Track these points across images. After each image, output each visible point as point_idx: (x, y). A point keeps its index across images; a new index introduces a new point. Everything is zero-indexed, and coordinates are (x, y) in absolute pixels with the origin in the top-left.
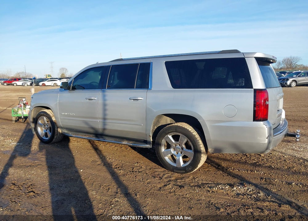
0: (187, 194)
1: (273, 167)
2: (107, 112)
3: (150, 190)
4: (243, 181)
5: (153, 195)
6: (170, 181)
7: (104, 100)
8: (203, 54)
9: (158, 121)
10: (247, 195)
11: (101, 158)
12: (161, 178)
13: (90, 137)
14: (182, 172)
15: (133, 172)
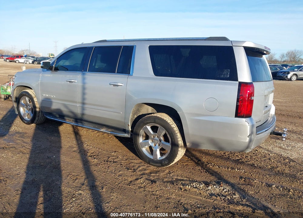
0: (157, 191)
1: (256, 165)
2: (86, 96)
3: (119, 184)
4: (221, 180)
5: (120, 189)
6: (144, 174)
7: (84, 83)
8: (189, 40)
9: (138, 110)
10: (221, 196)
11: (78, 144)
12: (135, 170)
13: (70, 121)
14: (158, 165)
15: (107, 161)
